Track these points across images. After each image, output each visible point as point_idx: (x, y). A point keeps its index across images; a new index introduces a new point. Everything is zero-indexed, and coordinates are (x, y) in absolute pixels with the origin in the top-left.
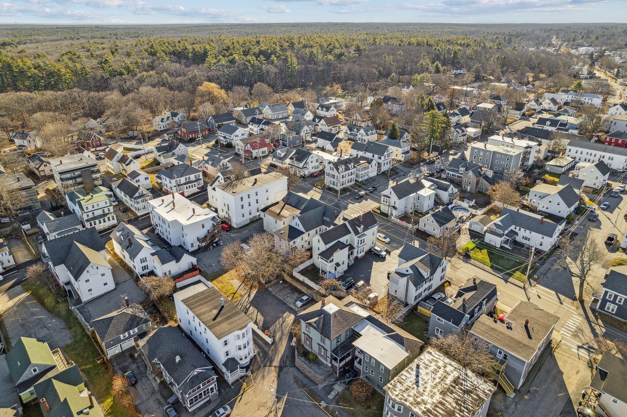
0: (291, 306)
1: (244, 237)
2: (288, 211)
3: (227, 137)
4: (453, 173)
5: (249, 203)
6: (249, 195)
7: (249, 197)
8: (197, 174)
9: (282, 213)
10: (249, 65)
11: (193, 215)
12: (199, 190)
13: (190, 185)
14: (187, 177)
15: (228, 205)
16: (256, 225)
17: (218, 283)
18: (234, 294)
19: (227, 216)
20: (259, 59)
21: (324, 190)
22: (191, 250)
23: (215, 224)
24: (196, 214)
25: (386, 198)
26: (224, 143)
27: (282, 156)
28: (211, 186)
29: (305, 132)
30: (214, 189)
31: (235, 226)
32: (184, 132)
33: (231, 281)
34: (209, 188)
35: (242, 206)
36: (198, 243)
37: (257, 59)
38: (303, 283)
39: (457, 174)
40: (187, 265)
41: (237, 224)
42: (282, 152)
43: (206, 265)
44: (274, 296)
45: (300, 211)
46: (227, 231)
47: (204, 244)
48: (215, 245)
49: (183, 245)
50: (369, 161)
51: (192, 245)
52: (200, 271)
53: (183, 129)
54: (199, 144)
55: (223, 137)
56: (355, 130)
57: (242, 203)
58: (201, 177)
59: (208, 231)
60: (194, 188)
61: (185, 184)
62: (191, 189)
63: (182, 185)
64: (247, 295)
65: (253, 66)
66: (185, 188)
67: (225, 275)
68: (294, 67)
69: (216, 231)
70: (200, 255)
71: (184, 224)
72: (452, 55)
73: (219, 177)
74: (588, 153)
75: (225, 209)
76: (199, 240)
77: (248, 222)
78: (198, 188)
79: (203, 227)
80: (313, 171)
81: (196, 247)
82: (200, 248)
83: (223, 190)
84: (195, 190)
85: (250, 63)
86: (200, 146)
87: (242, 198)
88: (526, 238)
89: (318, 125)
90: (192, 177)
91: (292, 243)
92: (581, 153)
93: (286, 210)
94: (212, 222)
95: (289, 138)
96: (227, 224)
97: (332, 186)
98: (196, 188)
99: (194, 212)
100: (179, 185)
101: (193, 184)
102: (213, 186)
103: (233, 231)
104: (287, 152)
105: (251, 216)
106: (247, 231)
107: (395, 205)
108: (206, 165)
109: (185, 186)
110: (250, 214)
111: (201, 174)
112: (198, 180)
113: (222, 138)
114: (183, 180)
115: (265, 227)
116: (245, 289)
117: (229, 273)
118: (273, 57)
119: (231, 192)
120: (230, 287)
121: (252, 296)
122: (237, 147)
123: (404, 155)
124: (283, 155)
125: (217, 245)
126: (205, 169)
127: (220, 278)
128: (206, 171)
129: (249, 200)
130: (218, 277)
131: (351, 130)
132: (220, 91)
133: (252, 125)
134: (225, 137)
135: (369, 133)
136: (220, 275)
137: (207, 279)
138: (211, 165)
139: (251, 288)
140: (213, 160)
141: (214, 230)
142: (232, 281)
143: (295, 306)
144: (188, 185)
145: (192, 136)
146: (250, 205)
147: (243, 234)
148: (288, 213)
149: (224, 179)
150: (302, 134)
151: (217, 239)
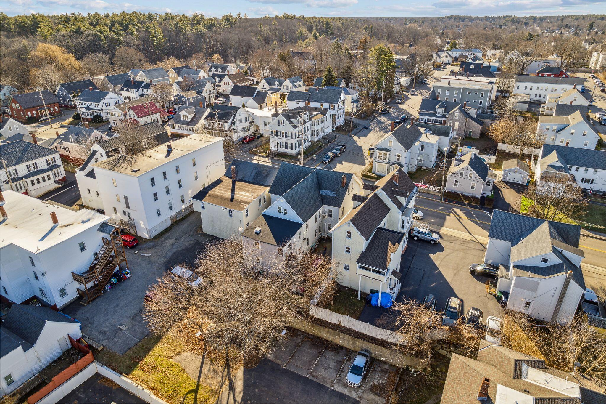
0: (338, 388)
1: (170, 254)
2: (246, 191)
3: (92, 107)
4: (430, 118)
5: (167, 187)
6: (164, 173)
7: (165, 178)
8: (49, 157)
9: (236, 196)
10: (101, 35)
11: (53, 228)
12: (58, 186)
13: (40, 176)
14: (31, 163)
15: (126, 198)
16: (184, 226)
17: (147, 372)
18: (195, 391)
19: (126, 219)
20: (113, 28)
21: (272, 158)
22: (60, 302)
23: (108, 237)
24: (61, 223)
25: (383, 152)
26: (89, 117)
27: (189, 120)
28: (82, 170)
29: (209, 92)
30: (91, 175)
31: (146, 236)
32: (16, 110)
33: (176, 360)
34: (80, 176)
35: (155, 195)
36: (77, 285)
37: (110, 30)
38: (337, 328)
39: (435, 118)
40: (57, 345)
41: (148, 231)
42: (190, 113)
43: (105, 333)
44: (286, 372)
45: (268, 189)
46: (132, 247)
47: (90, 285)
48: (114, 280)
49: (39, 295)
50: (324, 112)
51: (63, 293)
52: (95, 351)
53: (14, 106)
54: (48, 124)
55: (86, 108)
56: (276, 83)
57: (155, 189)
58: (59, 162)
59: (96, 254)
60: (48, 182)
61: (27, 176)
62: (42, 184)
63: (22, 178)
64: (226, 387)
65: (106, 37)
66: (30, 184)
67: (158, 348)
68: (160, 39)
69: (113, 253)
70: (85, 311)
71: (33, 250)
72: (325, 26)
73: (95, 152)
74: (538, 88)
75: (121, 206)
76: (76, 277)
77: (169, 223)
78: (56, 182)
79: (83, 248)
80: (243, 135)
81: (72, 295)
82: (81, 296)
83: (111, 169)
84: (50, 185)
85: (102, 33)
86: (49, 126)
87: (152, 180)
88: (587, 181)
89: (220, 86)
90: (41, 163)
91: (285, 249)
92: (531, 89)
93: (242, 190)
94: (102, 234)
95: (189, 99)
96: (129, 234)
97: (283, 150)
98: (52, 181)
99: (55, 220)
100: (14, 180)
101: (45, 175)
102: (88, 170)
103: (144, 246)
104: (196, 112)
105: (173, 213)
106: (172, 241)
107: (400, 161)
108: (65, 144)
109: (29, 180)
110: (171, 208)
111: (57, 156)
112: (53, 167)
113: (84, 110)
114: (22, 169)
115: (207, 229)
116: (215, 371)
117: (164, 339)
118: (131, 28)
119: (129, 171)
120: (180, 377)
121: (239, 385)
122: (111, 119)
123: (355, 105)
124: (190, 117)
125: (120, 280)
126: (63, 152)
127: (149, 359)
128: (67, 154)
129: (166, 183)
130: (142, 358)
131: (270, 84)
132: (67, 56)
133: (128, 90)
134: (88, 108)
135: (296, 84)
136: (147, 350)
137: (115, 370)
138: (74, 142)
139: (228, 366)
140: (77, 134)
141: (108, 251)
142: (177, 358)
143: (345, 385)
144: (34, 178)
145: (32, 114)
146: (168, 192)
147: (166, 249)
148: (248, 194)
149: (107, 153)
150: (205, 94)
151: (117, 268)
